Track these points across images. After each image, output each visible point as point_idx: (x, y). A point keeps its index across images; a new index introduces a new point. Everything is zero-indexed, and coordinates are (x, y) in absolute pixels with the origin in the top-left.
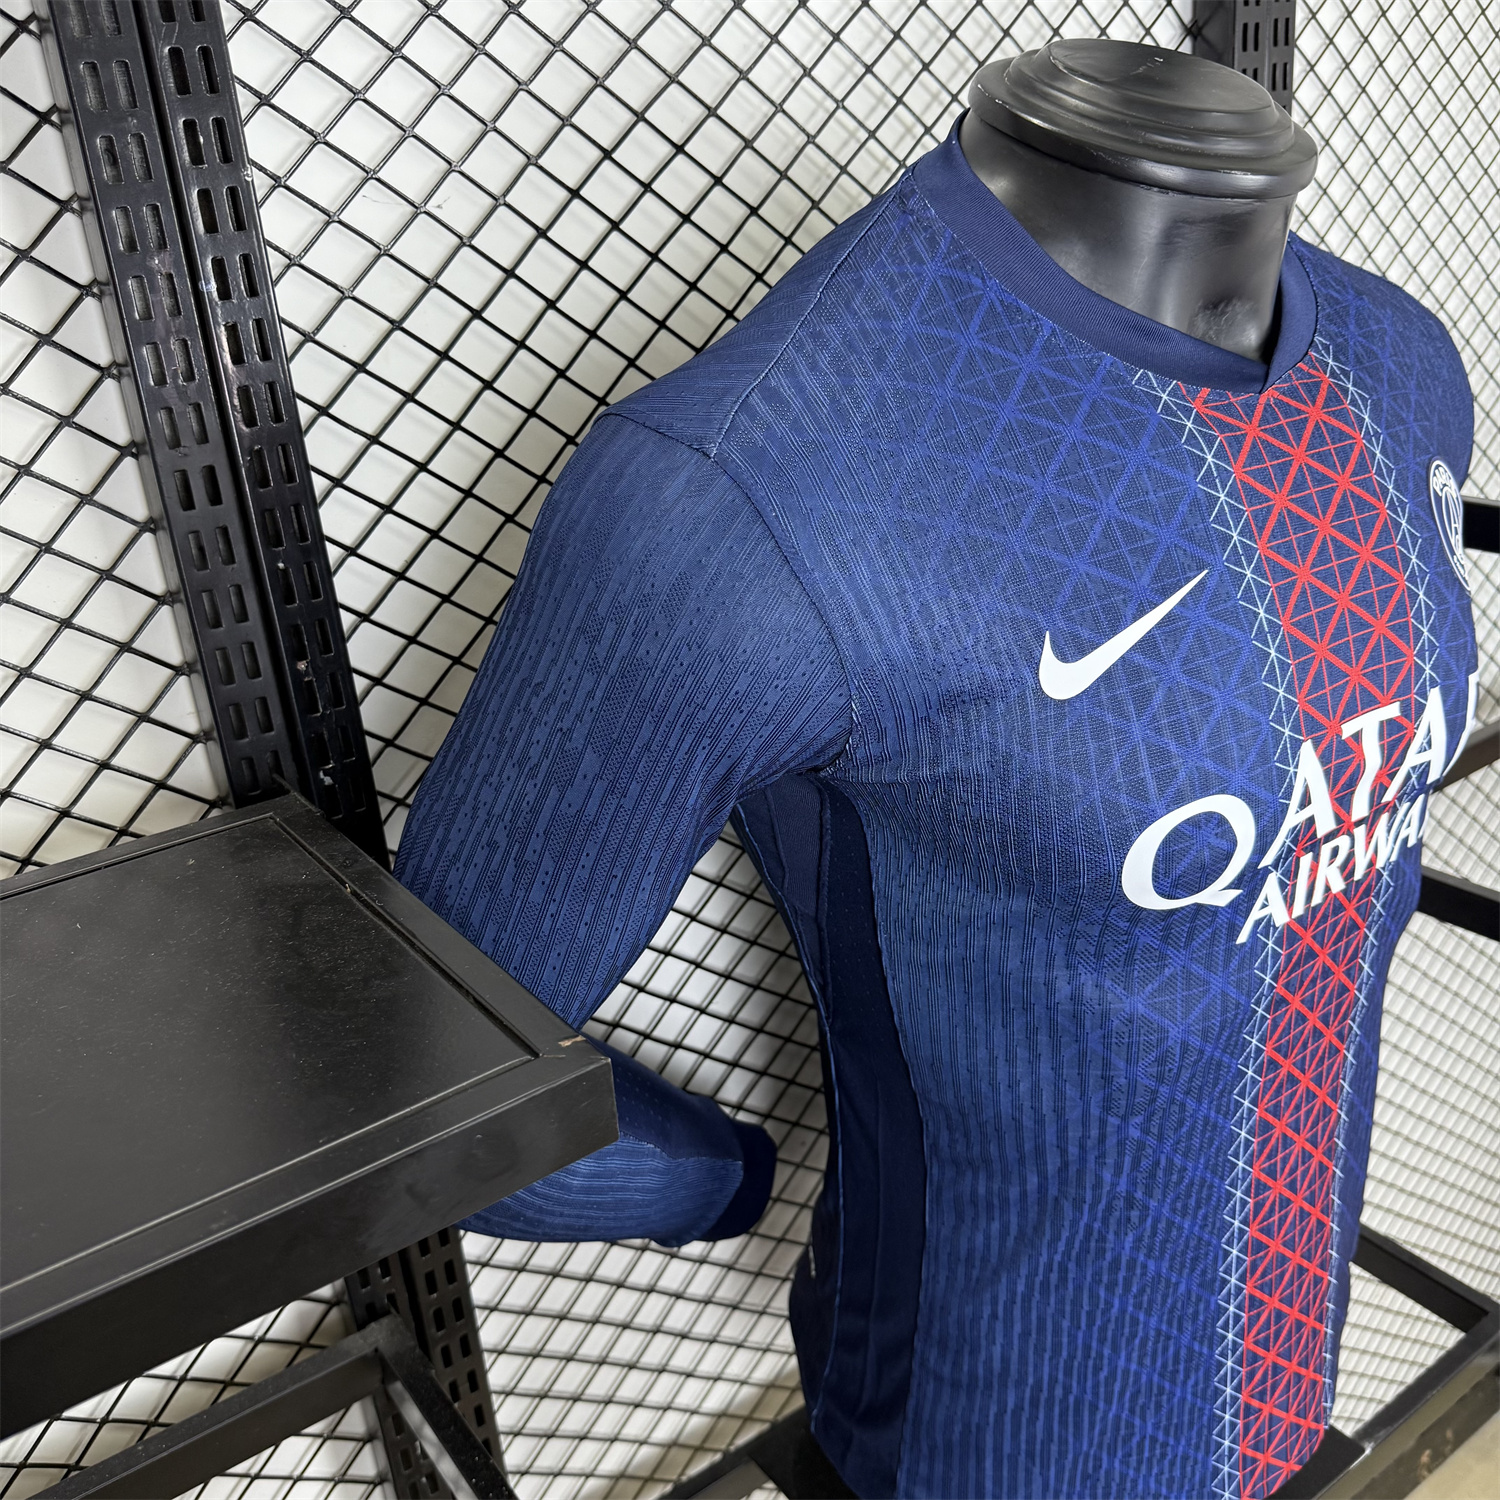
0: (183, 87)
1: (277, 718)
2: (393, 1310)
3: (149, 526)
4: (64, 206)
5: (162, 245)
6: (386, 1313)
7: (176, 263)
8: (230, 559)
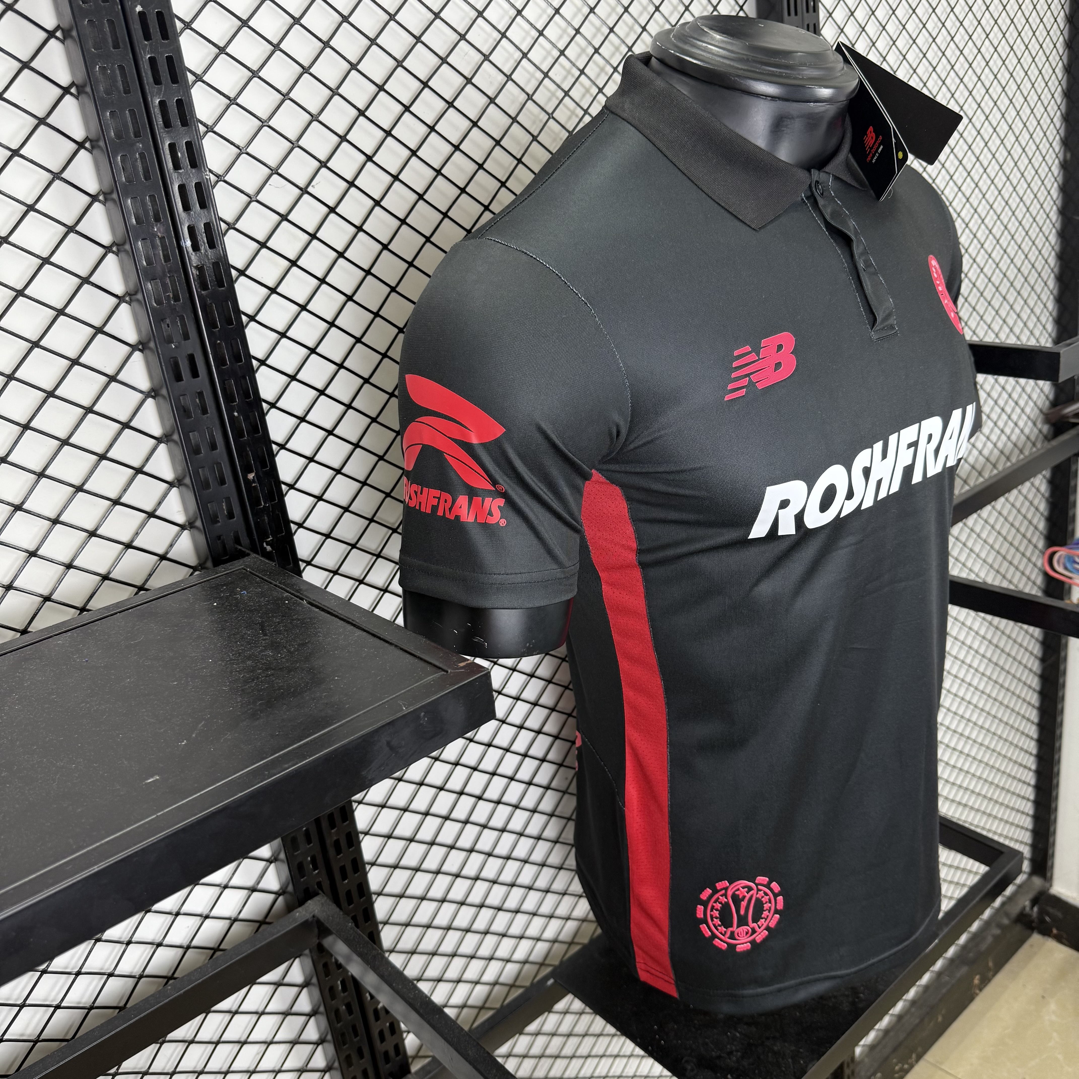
0: (167, 124)
1: (237, 510)
2: (320, 892)
3: (153, 393)
4: (94, 198)
5: (157, 219)
6: (316, 894)
7: (167, 230)
8: (205, 411)
